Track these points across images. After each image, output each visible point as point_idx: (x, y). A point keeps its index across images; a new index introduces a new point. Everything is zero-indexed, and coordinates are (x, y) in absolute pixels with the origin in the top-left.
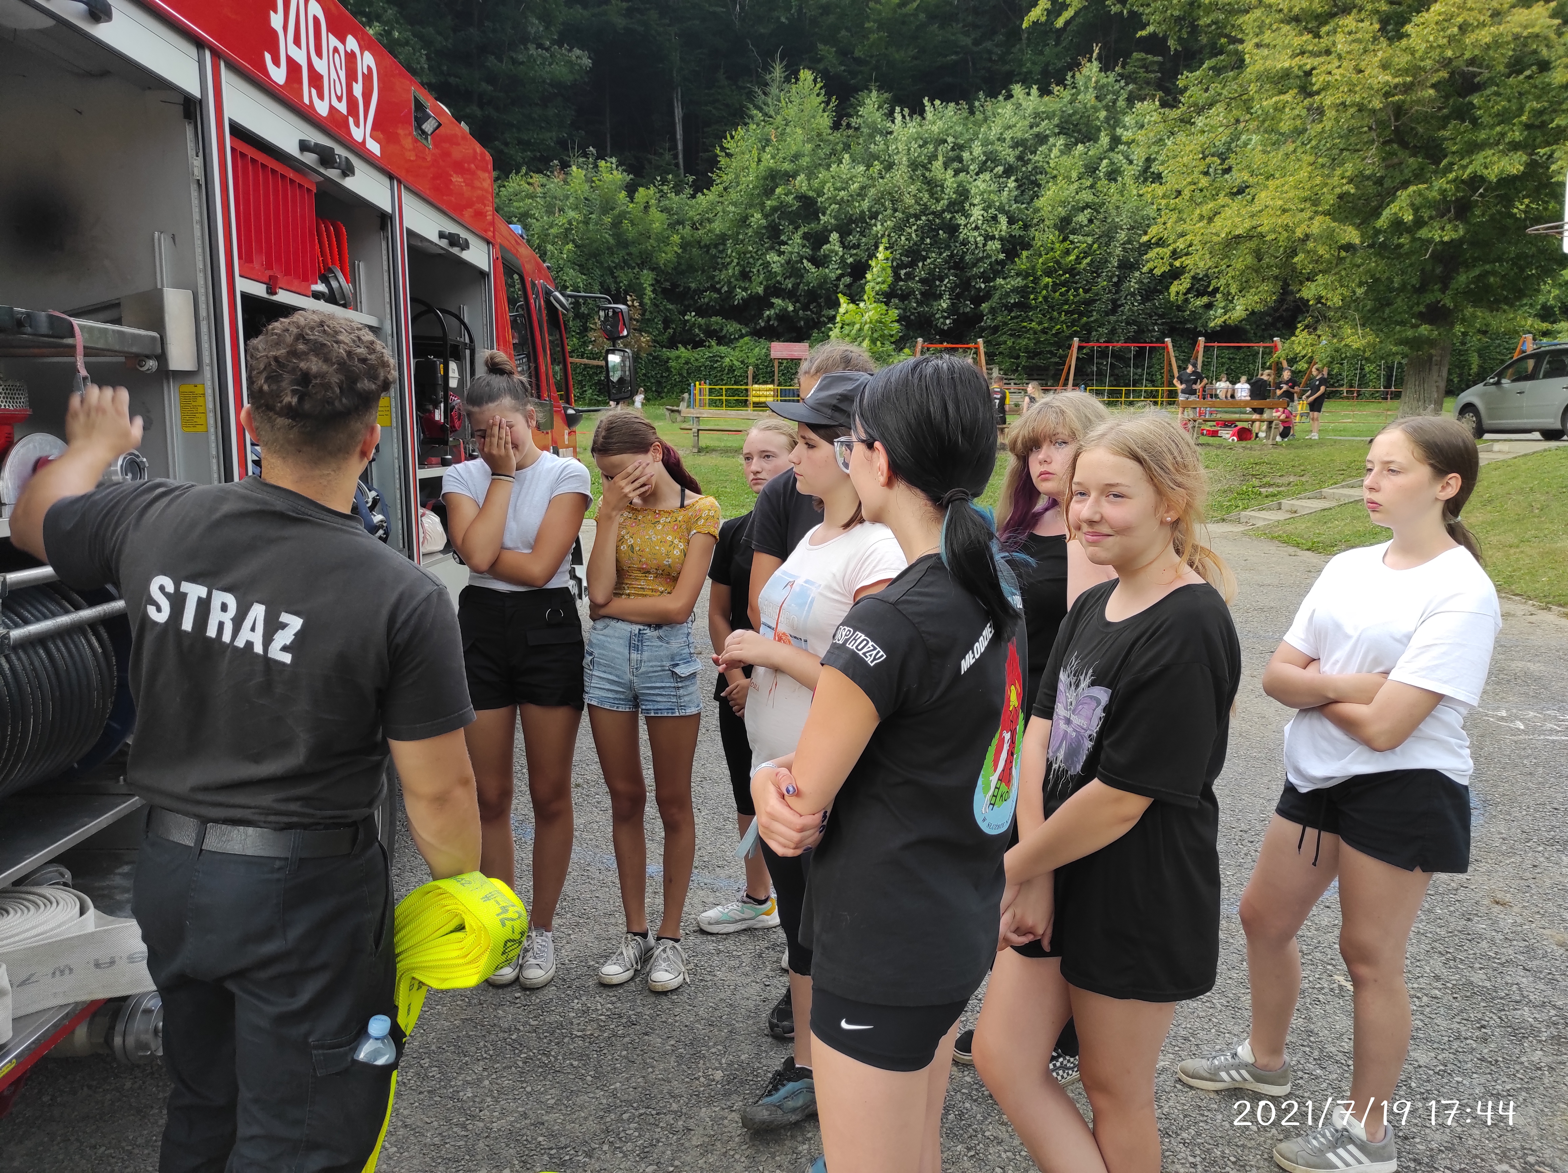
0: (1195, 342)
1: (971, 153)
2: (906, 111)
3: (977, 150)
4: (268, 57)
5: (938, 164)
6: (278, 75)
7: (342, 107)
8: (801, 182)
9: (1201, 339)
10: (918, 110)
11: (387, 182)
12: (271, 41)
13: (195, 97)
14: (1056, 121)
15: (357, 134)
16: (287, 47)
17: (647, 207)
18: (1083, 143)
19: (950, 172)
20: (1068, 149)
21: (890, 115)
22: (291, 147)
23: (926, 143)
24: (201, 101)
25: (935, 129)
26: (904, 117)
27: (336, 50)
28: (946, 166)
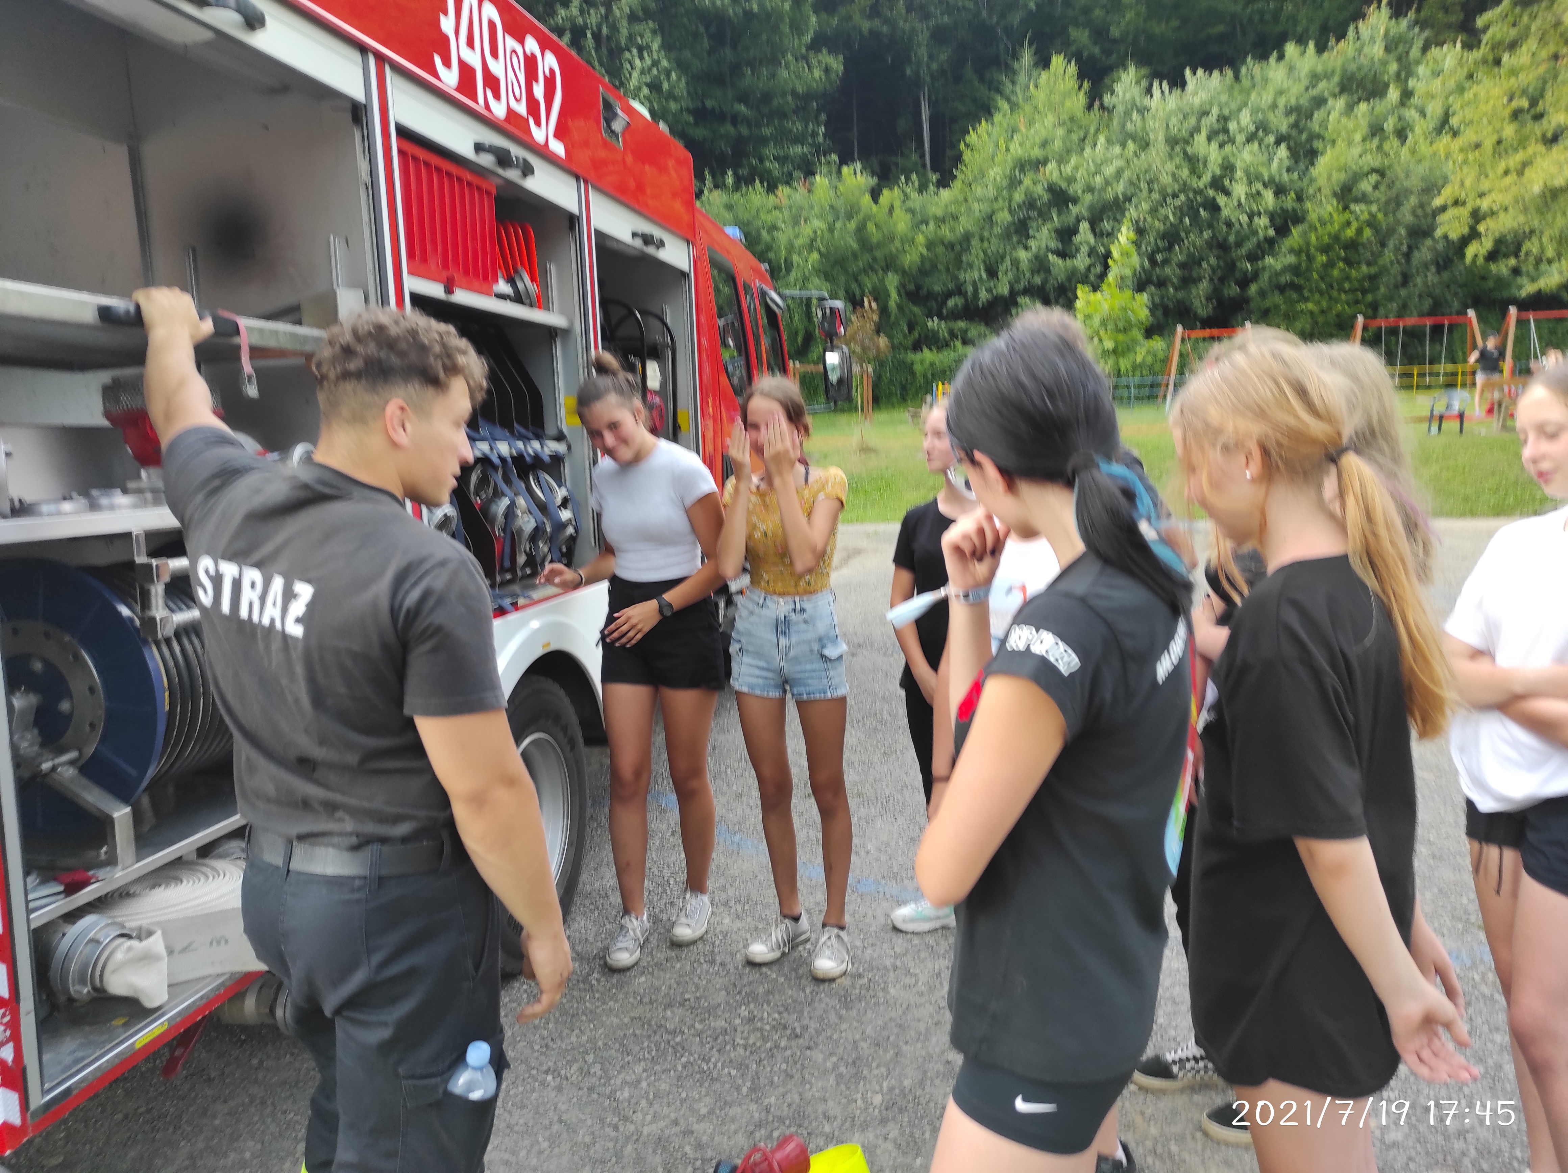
0: (1504, 313)
1: (1238, 123)
2: (1165, 85)
3: (1245, 118)
4: (438, 60)
5: (1201, 139)
6: (449, 78)
7: (521, 109)
8: (1051, 170)
9: (1513, 310)
10: (1178, 82)
11: (573, 182)
12: (442, 45)
13: (360, 103)
14: (1336, 79)
15: (539, 135)
16: (460, 50)
17: (891, 209)
18: (1368, 100)
19: (1214, 145)
20: (1350, 108)
21: (1149, 91)
22: (465, 149)
23: (1185, 117)
24: (365, 106)
25: (1197, 101)
26: (1162, 92)
27: (514, 51)
28: (1209, 139)
